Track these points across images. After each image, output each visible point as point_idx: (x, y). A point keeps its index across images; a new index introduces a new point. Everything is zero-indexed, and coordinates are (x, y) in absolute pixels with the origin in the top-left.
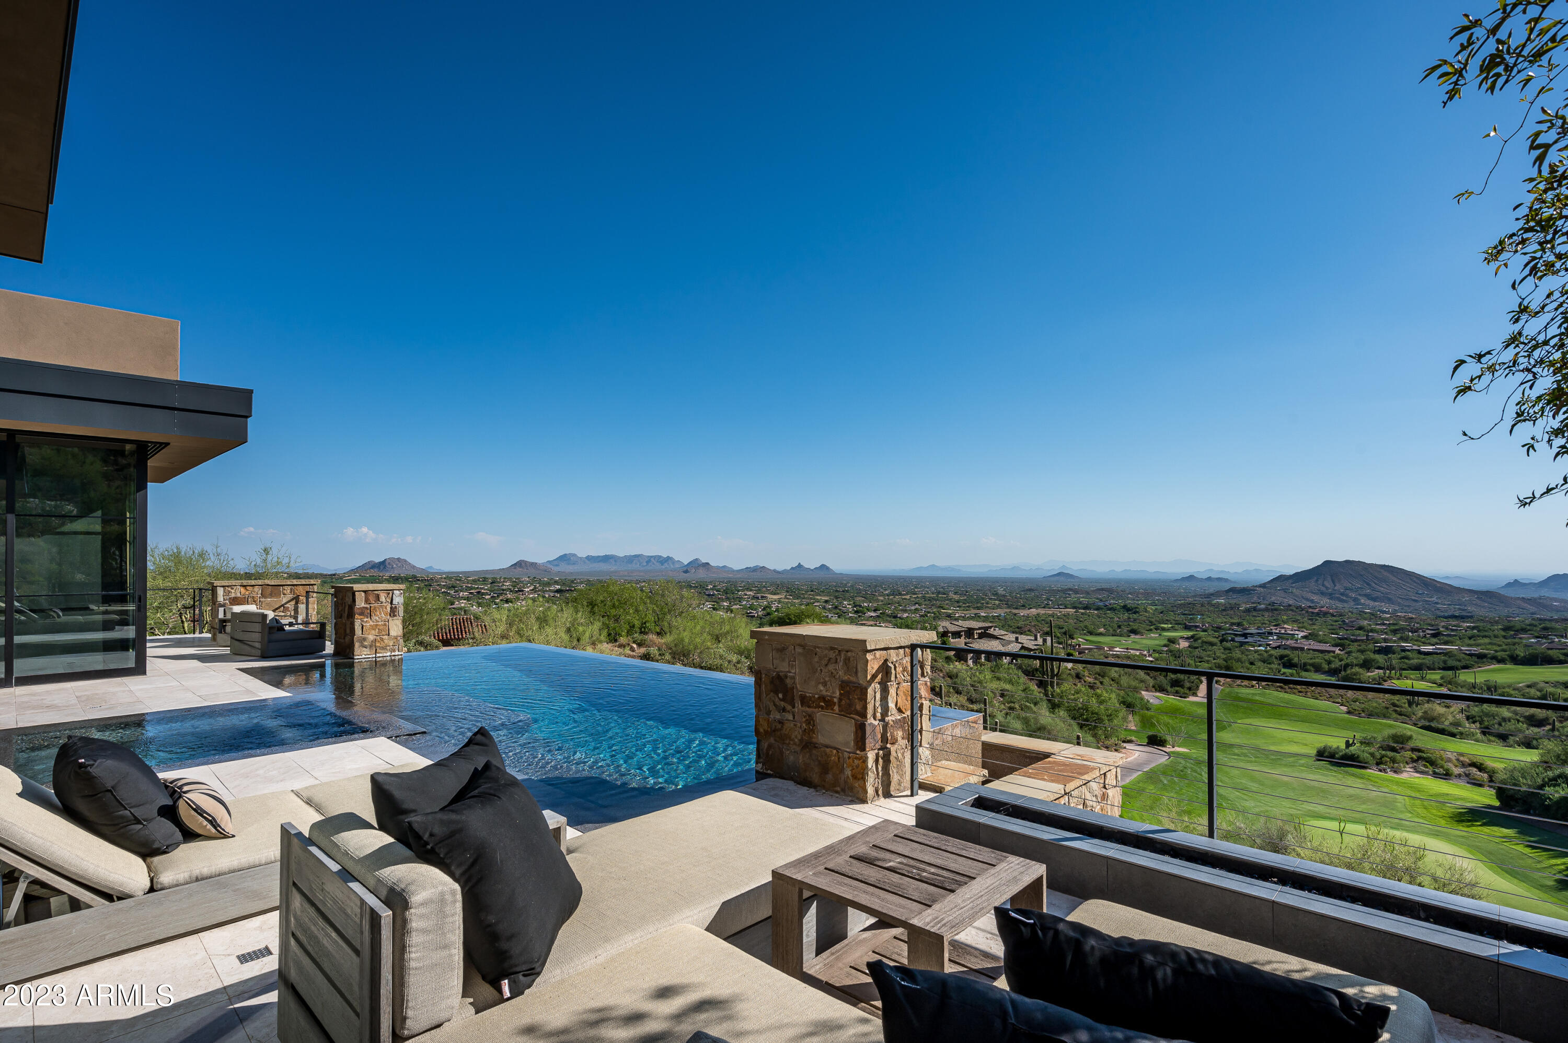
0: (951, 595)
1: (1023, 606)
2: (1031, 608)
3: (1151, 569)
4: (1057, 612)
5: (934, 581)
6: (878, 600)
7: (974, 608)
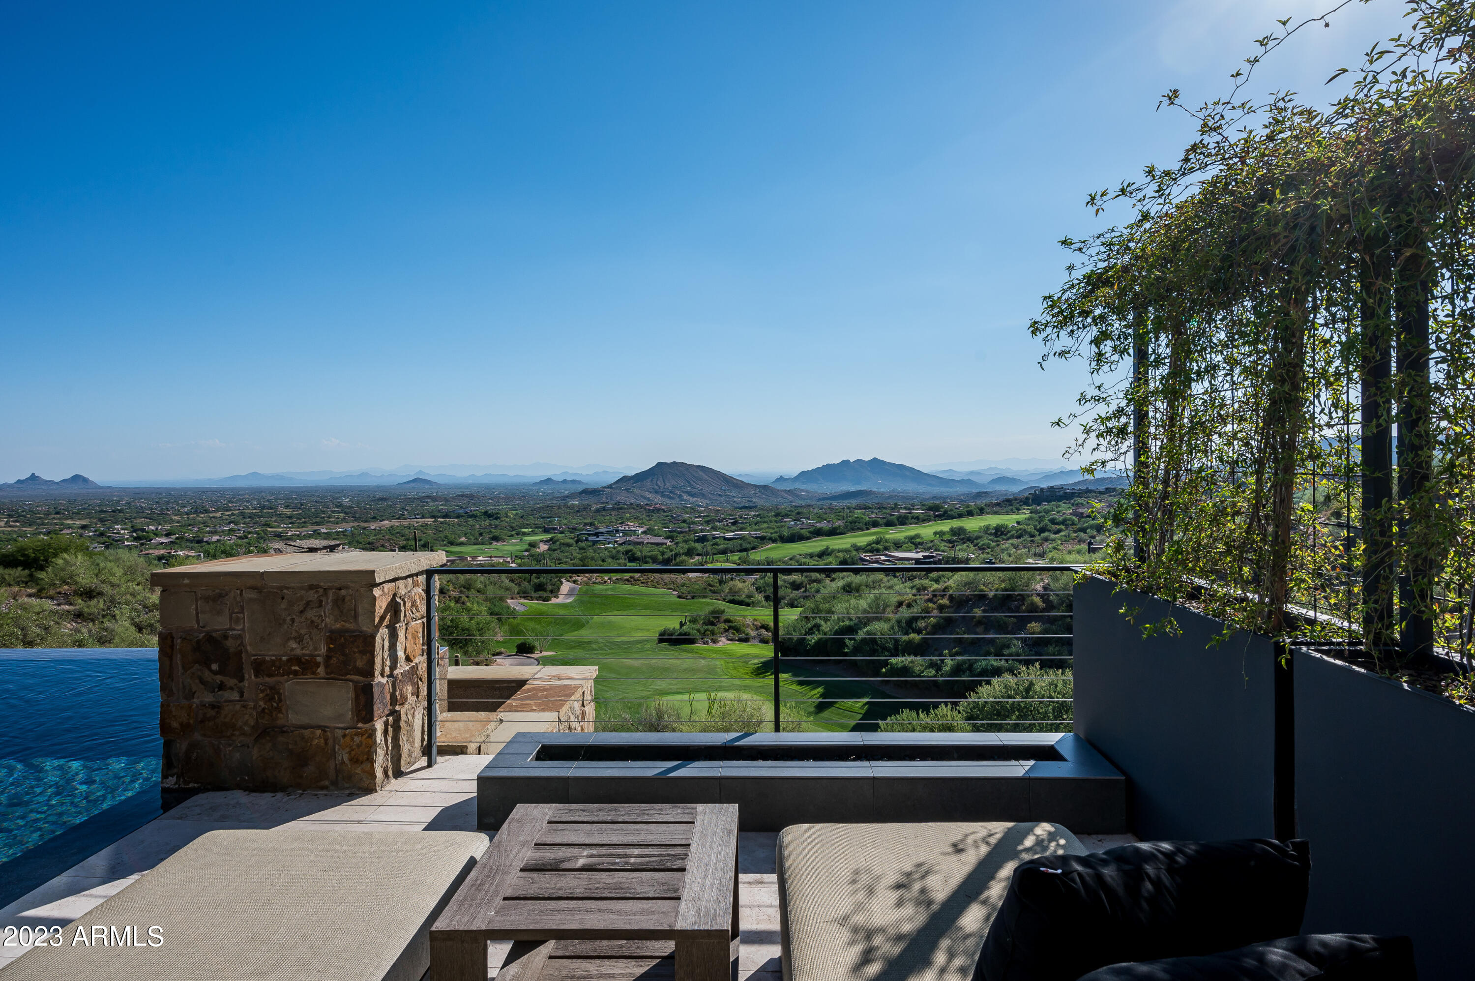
0: (281, 509)
1: (374, 518)
2: (383, 520)
3: (512, 473)
4: (414, 523)
5: (256, 493)
6: (172, 521)
7: (312, 524)
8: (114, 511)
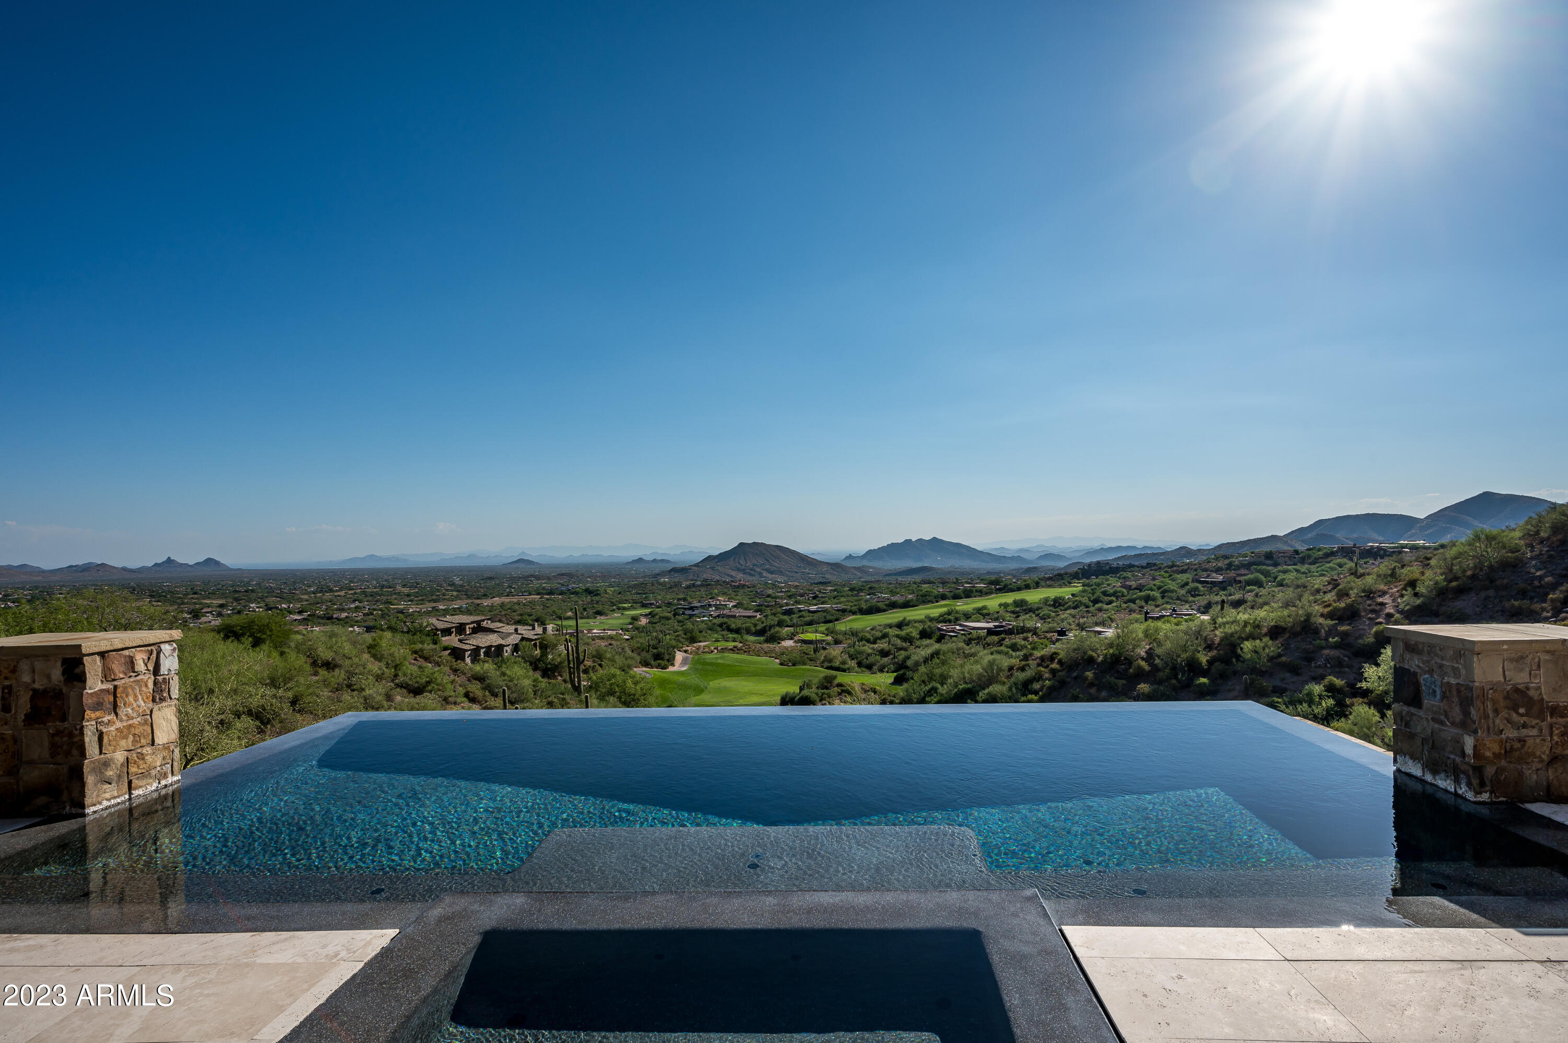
0: (399, 588)
1: (485, 595)
2: (494, 597)
3: (606, 553)
4: (523, 599)
5: (375, 574)
6: (300, 600)
7: (429, 601)
8: (246, 591)
